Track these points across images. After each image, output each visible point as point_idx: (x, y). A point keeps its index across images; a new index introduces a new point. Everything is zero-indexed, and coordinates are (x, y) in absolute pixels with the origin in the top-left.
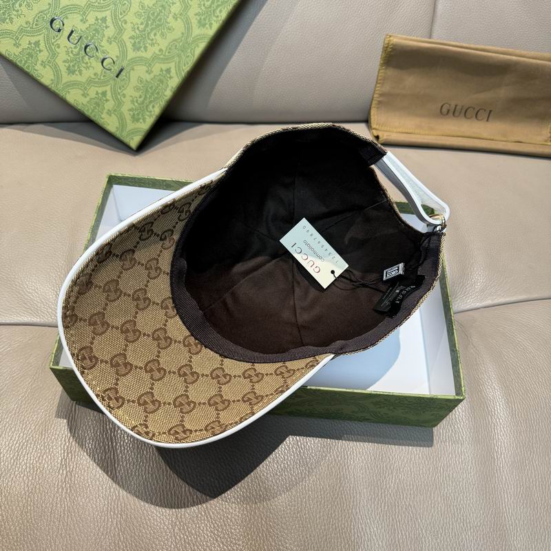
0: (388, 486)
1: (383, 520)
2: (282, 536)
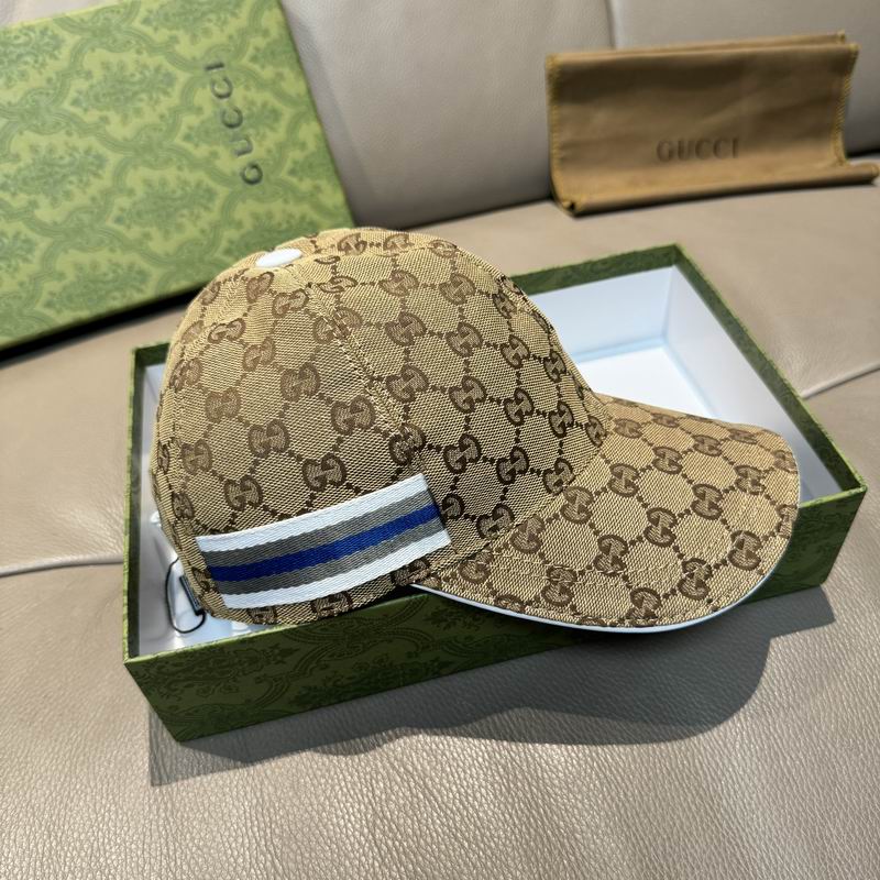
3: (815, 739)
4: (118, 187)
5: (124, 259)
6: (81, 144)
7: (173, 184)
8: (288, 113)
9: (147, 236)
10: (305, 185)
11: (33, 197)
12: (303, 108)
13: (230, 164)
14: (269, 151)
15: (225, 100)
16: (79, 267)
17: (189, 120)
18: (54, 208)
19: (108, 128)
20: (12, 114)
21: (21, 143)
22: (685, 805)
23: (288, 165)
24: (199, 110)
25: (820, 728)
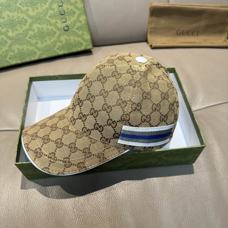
0: (169, 184)
1: (168, 199)
2: (123, 209)
3: (184, 201)
4: (30, 29)
5: (31, 48)
6: (21, 16)
7: (45, 29)
8: (77, 12)
9: (37, 43)
10: (80, 33)
11: (7, 29)
12: (82, 12)
13: (60, 25)
14: (71, 23)
15: (61, 7)
16: (19, 49)
17: (51, 12)
18: (13, 33)
19: (28, 12)
20: (3, 6)
21: (5, 14)
22: (149, 213)
23: (76, 27)
24: (54, 10)
25: (186, 198)
